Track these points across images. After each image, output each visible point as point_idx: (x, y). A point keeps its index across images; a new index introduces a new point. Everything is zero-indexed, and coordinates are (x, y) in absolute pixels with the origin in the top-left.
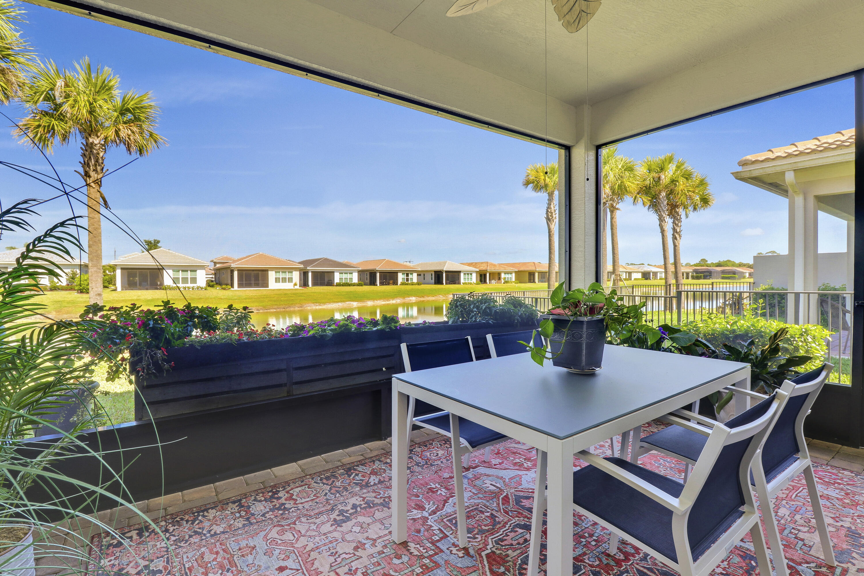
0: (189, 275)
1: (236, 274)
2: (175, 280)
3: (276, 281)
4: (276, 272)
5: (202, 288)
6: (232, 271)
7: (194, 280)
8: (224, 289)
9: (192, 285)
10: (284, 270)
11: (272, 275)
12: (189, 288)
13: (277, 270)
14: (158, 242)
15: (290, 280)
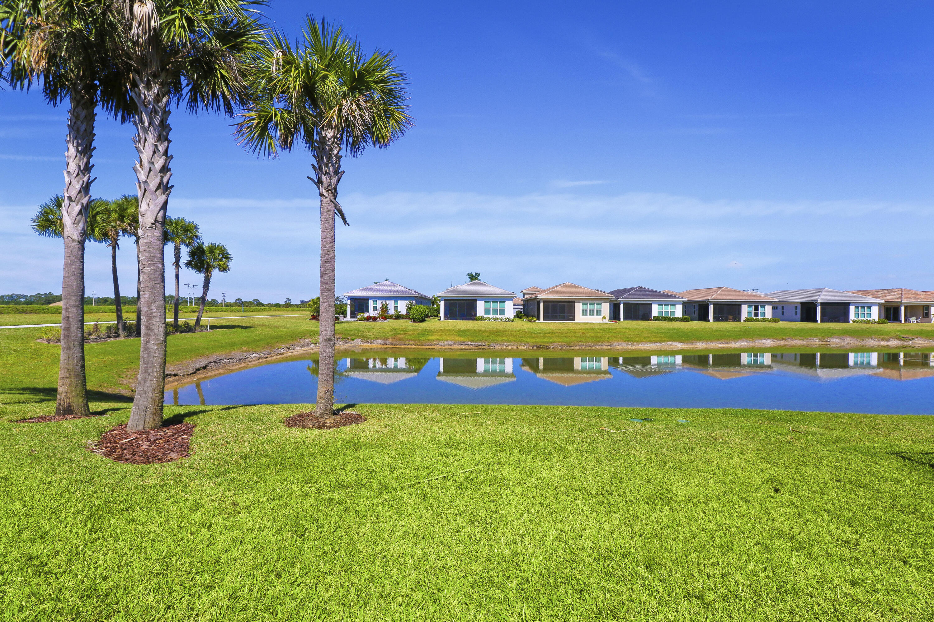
0: (498, 306)
1: (542, 305)
2: (487, 311)
3: (583, 314)
4: (583, 304)
5: (509, 320)
6: (539, 303)
7: (503, 311)
8: (530, 321)
9: (501, 317)
10: (592, 301)
11: (579, 307)
12: (498, 319)
13: (584, 301)
14: (479, 275)
15: (599, 312)
